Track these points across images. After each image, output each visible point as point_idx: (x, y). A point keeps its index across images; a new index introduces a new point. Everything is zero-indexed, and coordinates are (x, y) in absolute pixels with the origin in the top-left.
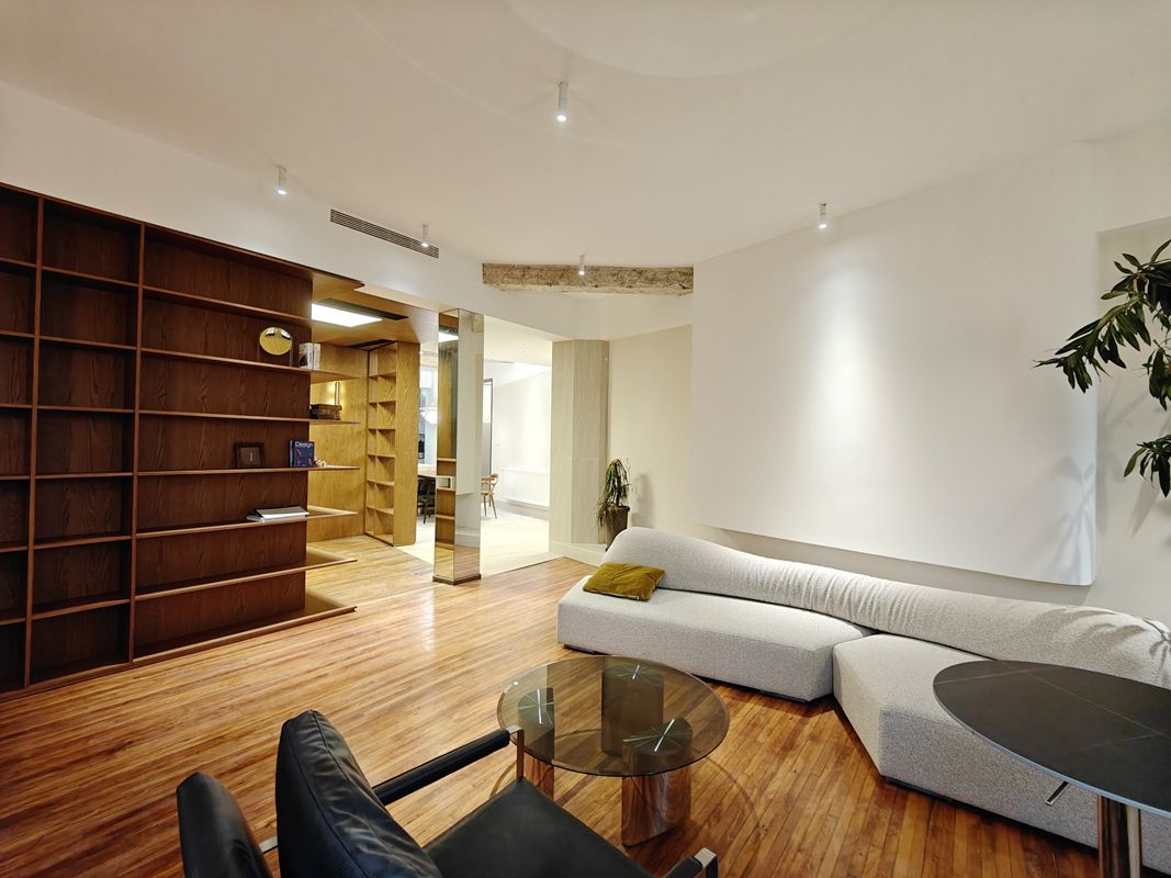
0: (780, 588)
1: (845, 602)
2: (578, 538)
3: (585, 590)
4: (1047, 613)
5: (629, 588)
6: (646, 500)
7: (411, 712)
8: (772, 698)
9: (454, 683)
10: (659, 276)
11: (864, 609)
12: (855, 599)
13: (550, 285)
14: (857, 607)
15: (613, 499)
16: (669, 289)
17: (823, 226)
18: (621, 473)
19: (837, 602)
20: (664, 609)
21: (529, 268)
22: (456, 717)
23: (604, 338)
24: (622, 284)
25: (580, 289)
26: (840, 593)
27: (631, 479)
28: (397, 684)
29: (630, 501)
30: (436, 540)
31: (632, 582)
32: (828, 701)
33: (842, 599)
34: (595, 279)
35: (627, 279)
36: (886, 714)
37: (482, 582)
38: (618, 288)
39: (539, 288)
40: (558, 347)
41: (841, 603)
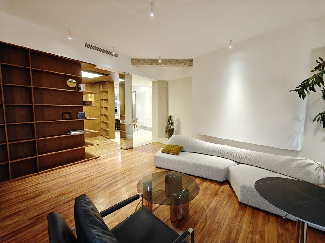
0: (215, 152)
1: (233, 155)
2: (160, 136)
3: (161, 152)
4: (288, 159)
5: (173, 152)
6: (179, 126)
7: (114, 186)
8: (212, 181)
9: (127, 177)
10: (183, 62)
11: (238, 157)
12: (235, 155)
13: (151, 65)
14: (236, 157)
15: (169, 126)
16: (186, 66)
17: (231, 47)
18: (172, 119)
19: (230, 155)
21: (144, 60)
22: (127, 187)
23: (167, 79)
24: (172, 64)
25: (159, 66)
26: (231, 153)
27: (174, 120)
28: (111, 178)
29: (174, 127)
30: (121, 137)
31: (174, 150)
32: (227, 182)
33: (232, 154)
34: (164, 63)
35: (173, 62)
36: (242, 187)
37: (134, 149)
38: (171, 66)
39: (148, 66)
40: (154, 83)
41: (231, 156)
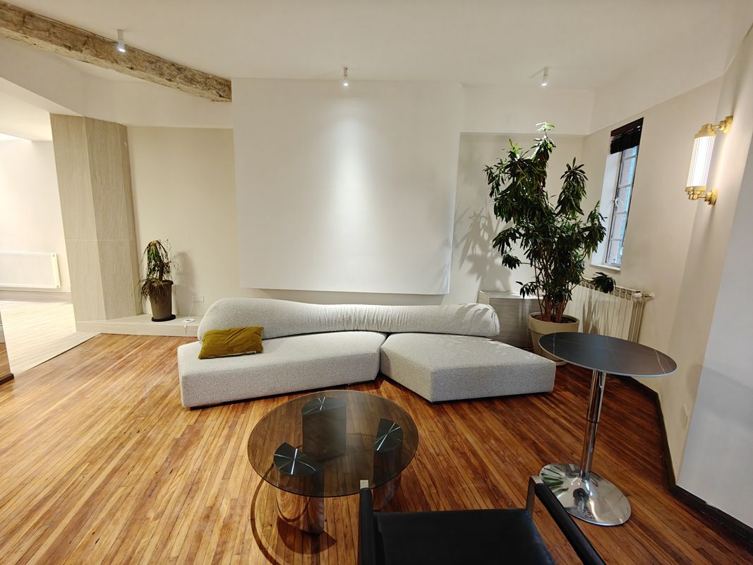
1: (375, 321)
3: (202, 358)
10: (198, 78)
12: (380, 319)
13: (70, 48)
15: (157, 275)
16: (206, 93)
19: (371, 323)
20: (278, 354)
21: (31, 15)
23: (121, 120)
24: (162, 75)
25: (109, 64)
26: (372, 318)
33: (373, 320)
34: (131, 61)
35: (166, 71)
38: (157, 78)
39: (50, 47)
40: (56, 119)
41: (373, 323)
